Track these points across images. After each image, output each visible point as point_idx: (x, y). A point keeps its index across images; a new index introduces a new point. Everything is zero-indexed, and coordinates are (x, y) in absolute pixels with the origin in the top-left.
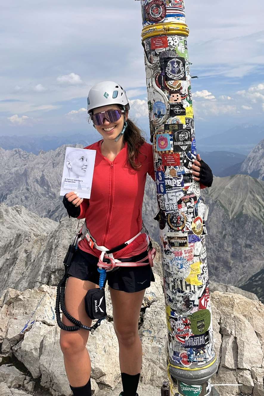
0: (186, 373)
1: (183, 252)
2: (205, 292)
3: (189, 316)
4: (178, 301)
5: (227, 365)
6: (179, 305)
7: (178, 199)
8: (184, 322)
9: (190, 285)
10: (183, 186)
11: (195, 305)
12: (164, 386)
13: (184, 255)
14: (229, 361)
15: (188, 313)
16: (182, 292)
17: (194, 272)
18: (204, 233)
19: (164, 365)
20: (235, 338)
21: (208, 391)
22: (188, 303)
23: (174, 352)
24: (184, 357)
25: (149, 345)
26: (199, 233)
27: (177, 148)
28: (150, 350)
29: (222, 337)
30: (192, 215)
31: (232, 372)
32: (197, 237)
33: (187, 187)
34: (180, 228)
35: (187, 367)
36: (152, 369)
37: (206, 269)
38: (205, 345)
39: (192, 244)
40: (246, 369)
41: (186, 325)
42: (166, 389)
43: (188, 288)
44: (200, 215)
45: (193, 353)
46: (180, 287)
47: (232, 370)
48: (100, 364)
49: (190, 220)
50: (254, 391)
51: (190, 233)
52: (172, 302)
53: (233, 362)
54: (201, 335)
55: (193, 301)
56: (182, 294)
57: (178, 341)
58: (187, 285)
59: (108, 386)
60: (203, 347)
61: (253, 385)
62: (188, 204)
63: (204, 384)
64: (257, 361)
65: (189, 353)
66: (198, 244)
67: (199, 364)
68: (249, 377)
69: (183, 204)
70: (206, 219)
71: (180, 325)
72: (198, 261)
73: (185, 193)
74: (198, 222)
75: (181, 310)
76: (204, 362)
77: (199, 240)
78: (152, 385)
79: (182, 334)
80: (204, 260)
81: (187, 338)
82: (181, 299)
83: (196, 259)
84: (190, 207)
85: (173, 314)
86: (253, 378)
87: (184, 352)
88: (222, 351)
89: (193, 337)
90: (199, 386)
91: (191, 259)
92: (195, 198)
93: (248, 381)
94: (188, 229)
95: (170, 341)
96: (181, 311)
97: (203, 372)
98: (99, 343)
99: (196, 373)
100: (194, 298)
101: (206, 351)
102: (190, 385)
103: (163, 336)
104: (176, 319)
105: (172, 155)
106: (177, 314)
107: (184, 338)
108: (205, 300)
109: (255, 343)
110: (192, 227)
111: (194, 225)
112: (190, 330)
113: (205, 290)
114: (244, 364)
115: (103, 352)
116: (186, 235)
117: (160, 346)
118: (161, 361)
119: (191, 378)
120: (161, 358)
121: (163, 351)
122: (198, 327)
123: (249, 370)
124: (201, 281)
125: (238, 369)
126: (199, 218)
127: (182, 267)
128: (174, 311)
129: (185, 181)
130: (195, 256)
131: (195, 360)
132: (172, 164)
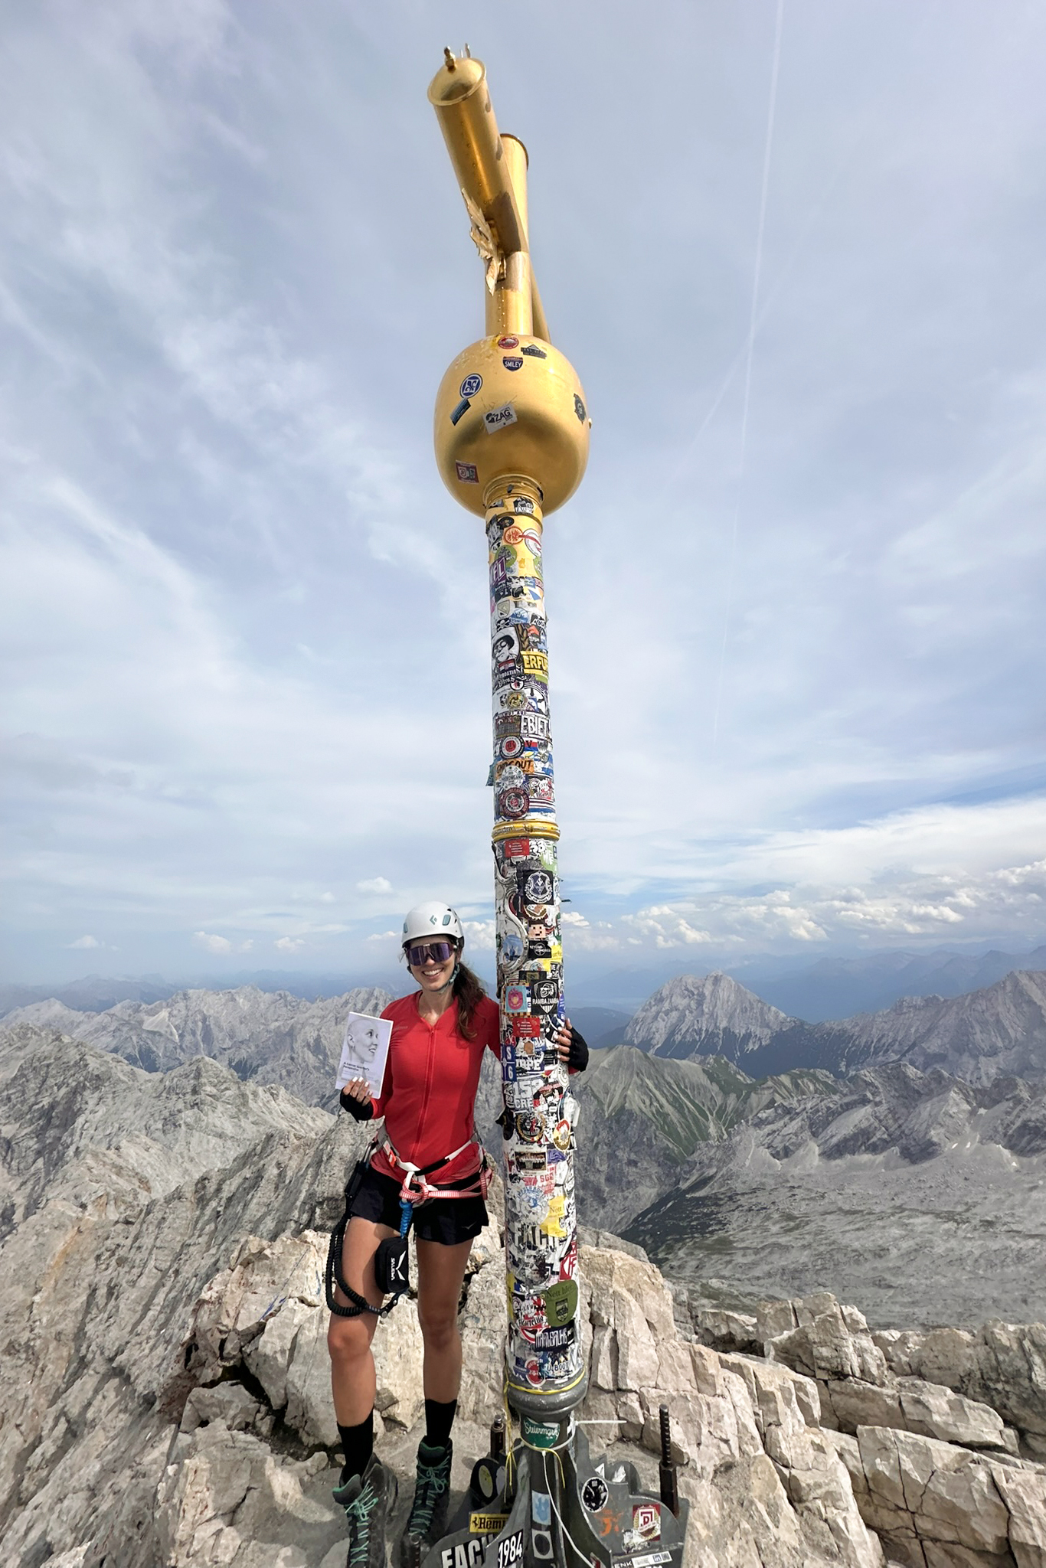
0: (536, 1400)
1: (538, 1178)
2: (570, 1249)
3: (543, 1292)
4: (527, 1264)
5: (600, 1382)
6: (528, 1271)
7: (535, 1091)
8: (535, 1303)
9: (546, 1236)
10: (542, 1070)
11: (553, 1273)
12: (497, 1425)
13: (539, 1184)
14: (604, 1377)
15: (542, 1286)
16: (535, 1248)
17: (554, 1214)
18: (571, 1147)
19: (498, 1383)
20: (615, 1332)
21: (571, 1433)
22: (543, 1268)
23: (517, 1359)
24: (534, 1368)
25: (475, 1345)
26: (563, 1147)
27: (537, 1010)
28: (475, 1353)
29: (594, 1329)
30: (554, 1118)
31: (607, 1396)
32: (560, 1153)
33: (550, 1072)
34: (536, 1139)
35: (537, 1387)
36: (478, 1390)
37: (573, 1210)
38: (567, 1346)
39: (553, 1165)
40: (631, 1391)
41: (539, 1308)
42: (499, 1429)
43: (544, 1240)
44: (567, 1117)
45: (547, 1362)
46: (531, 1239)
47: (608, 1391)
48: (390, 1381)
49: (551, 1125)
50: (645, 1434)
51: (551, 1146)
52: (518, 1266)
53: (610, 1376)
54: (562, 1328)
55: (551, 1265)
56: (533, 1253)
57: (524, 1338)
58: (542, 1237)
59: (401, 1425)
60: (563, 1349)
61: (642, 1421)
62: (550, 1099)
63: (564, 1421)
64: (648, 1374)
65: (541, 1361)
66: (563, 1164)
67: (558, 1381)
68: (636, 1405)
69: (542, 1098)
70: (575, 1124)
71: (528, 1308)
72: (562, 1194)
73: (546, 1081)
74: (564, 1128)
75: (532, 1281)
76: (566, 1379)
77: (563, 1159)
78: (475, 1421)
79: (531, 1326)
80: (570, 1193)
81: (539, 1333)
82: (532, 1261)
83: (557, 1191)
84: (552, 1104)
85: (517, 1288)
86: (642, 1408)
87: (533, 1359)
88: (593, 1356)
89: (548, 1330)
90: (556, 1425)
91: (551, 1190)
92: (560, 1089)
93: (635, 1414)
94: (547, 1140)
95: (511, 1338)
96: (531, 1283)
97: (563, 1396)
98: (392, 1339)
99: (551, 1400)
100: (553, 1259)
101: (568, 1357)
102: (541, 1422)
103: (497, 1328)
104: (523, 1298)
105: (528, 1020)
106: (524, 1289)
107: (534, 1332)
108: (571, 1263)
109: (645, 1340)
110: (554, 1136)
111: (556, 1134)
112: (545, 1318)
113: (570, 1245)
114: (628, 1381)
115: (397, 1358)
116: (544, 1149)
117: (492, 1346)
118: (493, 1375)
119: (542, 1408)
120: (492, 1369)
121: (497, 1356)
122: (558, 1314)
123: (636, 1392)
124: (564, 1229)
125: (619, 1390)
126: (565, 1122)
127: (535, 1205)
128: (520, 1282)
129: (547, 1062)
130: (556, 1185)
131: (551, 1374)
132: (528, 1035)
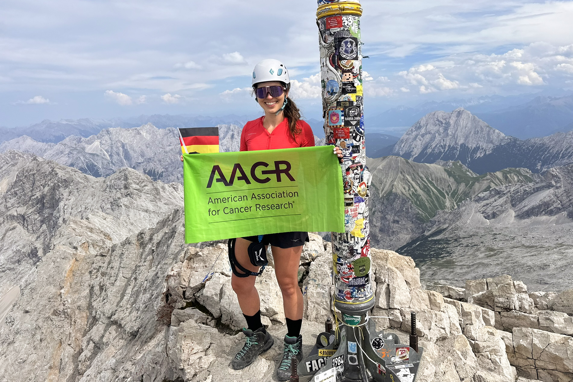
0: (349, 306)
1: (349, 210)
2: (366, 243)
3: (352, 261)
4: (344, 250)
5: (380, 305)
6: (344, 253)
7: (347, 167)
8: (348, 266)
9: (354, 237)
10: (351, 156)
11: (358, 253)
12: (328, 321)
13: (350, 213)
14: (383, 302)
15: (352, 259)
16: (348, 242)
17: (358, 227)
18: (367, 196)
19: (327, 307)
20: (388, 285)
21: (366, 320)
22: (352, 251)
23: (339, 290)
24: (348, 294)
25: (314, 291)
26: (363, 195)
27: (347, 123)
28: (315, 295)
29: (377, 284)
30: (358, 181)
31: (384, 311)
32: (361, 198)
33: (355, 157)
34: (348, 191)
35: (350, 301)
36: (317, 309)
37: (368, 225)
38: (365, 285)
39: (357, 204)
40: (396, 309)
41: (350, 269)
42: (329, 323)
43: (353, 239)
44: (365, 180)
45: (355, 291)
46: (346, 239)
47: (384, 309)
48: (273, 305)
49: (356, 184)
50: (402, 325)
51: (356, 195)
52: (339, 251)
53: (385, 303)
54: (362, 277)
55: (357, 250)
56: (347, 244)
57: (343, 281)
58: (351, 237)
59: (280, 322)
60: (363, 286)
61: (402, 321)
62: (355, 171)
63: (363, 315)
64: (406, 302)
65: (352, 291)
66: (362, 204)
67: (360, 299)
68: (399, 315)
69: (351, 171)
70: (369, 184)
71: (345, 269)
72: (362, 218)
73: (353, 162)
74: (363, 186)
75: (346, 257)
76: (364, 298)
77: (363, 201)
78: (317, 321)
79: (346, 276)
80: (366, 217)
81: (350, 279)
82: (346, 248)
83: (360, 216)
84: (357, 174)
85: (339, 260)
86: (401, 315)
87: (348, 290)
88: (377, 294)
89: (355, 278)
90: (359, 317)
91: (356, 216)
92: (361, 166)
93: (398, 318)
94: (354, 192)
95: (336, 282)
96: (346, 258)
97: (363, 305)
98: (272, 288)
99: (357, 306)
100: (358, 247)
101: (366, 289)
102: (352, 315)
103: (326, 284)
104: (342, 265)
105: (342, 129)
106: (342, 260)
107: (348, 279)
108: (367, 249)
109: (404, 289)
110: (357, 190)
111: (359, 189)
112: (353, 273)
113: (367, 241)
114: (395, 305)
115: (275, 296)
116: (352, 196)
117: (324, 291)
118: (325, 303)
119: (353, 310)
120: (324, 300)
121: (326, 295)
122: (360, 271)
123: (399, 309)
124: (363, 234)
125: (390, 308)
126: (364, 183)
127: (348, 223)
128: (340, 258)
129: (353, 152)
130: (359, 213)
131: (357, 296)
132: (342, 137)
